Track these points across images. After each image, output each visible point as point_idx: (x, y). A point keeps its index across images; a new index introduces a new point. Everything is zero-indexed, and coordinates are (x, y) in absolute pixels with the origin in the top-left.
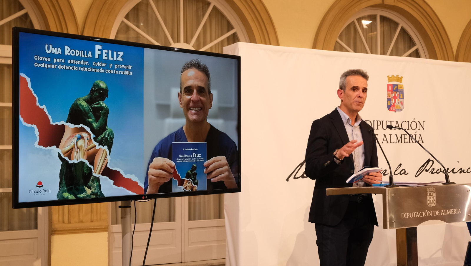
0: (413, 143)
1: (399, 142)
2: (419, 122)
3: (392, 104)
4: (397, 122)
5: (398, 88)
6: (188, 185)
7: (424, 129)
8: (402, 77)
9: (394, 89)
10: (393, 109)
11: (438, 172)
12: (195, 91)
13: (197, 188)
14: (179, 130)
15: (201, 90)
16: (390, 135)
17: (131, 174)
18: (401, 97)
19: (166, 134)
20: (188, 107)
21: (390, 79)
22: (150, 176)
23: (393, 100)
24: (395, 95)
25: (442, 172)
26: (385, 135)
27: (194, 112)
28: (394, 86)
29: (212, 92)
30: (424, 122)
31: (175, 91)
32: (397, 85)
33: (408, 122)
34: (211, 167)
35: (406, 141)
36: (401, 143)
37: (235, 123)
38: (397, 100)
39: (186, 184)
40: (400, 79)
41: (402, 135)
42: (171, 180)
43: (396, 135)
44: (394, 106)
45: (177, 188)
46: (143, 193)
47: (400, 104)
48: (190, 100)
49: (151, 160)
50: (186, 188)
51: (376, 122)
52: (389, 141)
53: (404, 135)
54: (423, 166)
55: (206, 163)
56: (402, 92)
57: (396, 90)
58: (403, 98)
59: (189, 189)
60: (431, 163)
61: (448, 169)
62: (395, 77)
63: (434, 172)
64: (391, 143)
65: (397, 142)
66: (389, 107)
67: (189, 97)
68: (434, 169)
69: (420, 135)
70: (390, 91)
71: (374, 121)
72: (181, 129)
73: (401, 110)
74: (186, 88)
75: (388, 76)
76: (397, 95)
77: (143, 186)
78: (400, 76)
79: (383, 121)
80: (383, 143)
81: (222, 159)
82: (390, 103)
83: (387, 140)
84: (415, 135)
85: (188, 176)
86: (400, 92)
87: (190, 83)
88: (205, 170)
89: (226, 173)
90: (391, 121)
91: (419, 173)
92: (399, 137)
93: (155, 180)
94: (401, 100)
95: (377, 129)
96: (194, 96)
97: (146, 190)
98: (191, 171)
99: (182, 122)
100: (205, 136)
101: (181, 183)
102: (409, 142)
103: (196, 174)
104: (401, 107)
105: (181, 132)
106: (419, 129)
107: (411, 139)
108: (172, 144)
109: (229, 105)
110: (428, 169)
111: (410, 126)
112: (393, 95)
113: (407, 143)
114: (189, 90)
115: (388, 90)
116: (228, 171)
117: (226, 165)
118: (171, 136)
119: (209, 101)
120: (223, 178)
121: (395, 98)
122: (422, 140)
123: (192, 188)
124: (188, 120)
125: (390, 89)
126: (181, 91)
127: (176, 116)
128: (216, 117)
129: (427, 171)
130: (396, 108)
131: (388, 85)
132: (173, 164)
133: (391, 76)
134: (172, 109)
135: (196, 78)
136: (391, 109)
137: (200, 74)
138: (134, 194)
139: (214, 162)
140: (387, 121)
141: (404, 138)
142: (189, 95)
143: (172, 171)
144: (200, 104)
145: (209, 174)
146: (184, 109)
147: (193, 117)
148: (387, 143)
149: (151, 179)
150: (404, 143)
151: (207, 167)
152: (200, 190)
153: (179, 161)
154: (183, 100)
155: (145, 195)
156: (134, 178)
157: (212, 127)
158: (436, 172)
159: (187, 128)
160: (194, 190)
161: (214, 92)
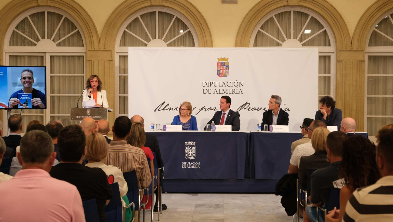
0: (235, 93)
1: (225, 93)
2: (240, 82)
3: (221, 73)
4: (224, 82)
5: (225, 64)
6: (24, 106)
7: (243, 86)
8: (228, 59)
9: (222, 65)
10: (221, 76)
11: (253, 109)
12: (27, 78)
13: (28, 107)
14: (21, 90)
15: (29, 78)
16: (219, 89)
17: (3, 102)
18: (227, 69)
19: (16, 91)
20: (24, 83)
21: (219, 60)
22: (10, 103)
23: (222, 71)
24: (223, 68)
25: (256, 110)
26: (216, 89)
27: (26, 84)
28: (222, 63)
29: (34, 78)
30: (243, 82)
31: (19, 79)
32: (224, 63)
33: (232, 82)
34: (33, 101)
35: (230, 92)
36: (227, 93)
37: (44, 88)
38: (224, 71)
39: (23, 106)
40: (227, 60)
41: (227, 89)
42: (18, 104)
43: (223, 90)
44: (222, 74)
45: (20, 107)
46: (7, 108)
47: (226, 73)
48: (25, 81)
49: (10, 99)
50: (23, 107)
51: (209, 83)
52: (218, 92)
53: (229, 89)
54: (242, 106)
55: (31, 100)
56: (228, 67)
57: (224, 65)
58: (228, 70)
59: (25, 107)
60: (248, 105)
61: (261, 108)
62: (224, 59)
63: (250, 110)
64: (219, 93)
65: (224, 93)
66: (219, 75)
67: (25, 80)
68: (250, 108)
69: (241, 89)
70: (219, 66)
71: (208, 82)
72: (22, 90)
73: (227, 76)
74: (23, 77)
75: (218, 59)
76: (224, 68)
77: (7, 106)
78: (226, 58)
79: (214, 82)
80: (214, 93)
81: (39, 99)
82: (220, 72)
83: (217, 92)
84: (237, 89)
85: (24, 103)
86: (226, 66)
87: (25, 76)
88: (31, 102)
89: (40, 103)
90: (220, 82)
91: (239, 110)
92: (225, 90)
93: (12, 104)
94: (227, 71)
95: (210, 86)
96: (27, 80)
97: (8, 107)
98: (26, 102)
99: (22, 88)
100: (31, 92)
101: (22, 105)
102: (233, 93)
103: (28, 103)
104: (227, 74)
105: (21, 91)
106: (240, 86)
107: (234, 91)
108: (18, 94)
109: (41, 82)
110: (245, 108)
111: (233, 84)
112: (222, 68)
113: (231, 93)
114: (25, 78)
115: (218, 66)
116: (41, 102)
117: (40, 100)
118: (18, 92)
119: (33, 81)
120: (39, 104)
121: (223, 70)
122: (242, 92)
123: (26, 107)
124: (24, 87)
125: (219, 65)
126: (21, 79)
127: (20, 86)
128: (35, 86)
129: (245, 109)
130: (224, 75)
131: (218, 63)
132: (19, 100)
133: (220, 58)
134: (18, 84)
135: (27, 74)
136: (220, 76)
137: (29, 73)
138: (5, 108)
139: (35, 99)
140: (217, 82)
141: (229, 91)
142: (24, 79)
143: (18, 102)
144: (29, 82)
145: (32, 103)
146: (23, 84)
147: (26, 85)
148: (217, 93)
149: (10, 104)
150: (229, 93)
151: (32, 101)
152: (29, 108)
153: (21, 99)
154: (22, 81)
155: (8, 108)
156: (4, 103)
157: (34, 89)
158: (252, 110)
159: (24, 89)
160: (27, 108)
161: (35, 78)
